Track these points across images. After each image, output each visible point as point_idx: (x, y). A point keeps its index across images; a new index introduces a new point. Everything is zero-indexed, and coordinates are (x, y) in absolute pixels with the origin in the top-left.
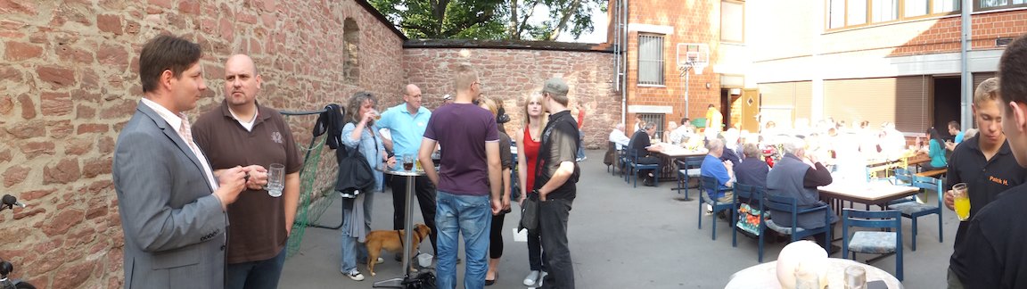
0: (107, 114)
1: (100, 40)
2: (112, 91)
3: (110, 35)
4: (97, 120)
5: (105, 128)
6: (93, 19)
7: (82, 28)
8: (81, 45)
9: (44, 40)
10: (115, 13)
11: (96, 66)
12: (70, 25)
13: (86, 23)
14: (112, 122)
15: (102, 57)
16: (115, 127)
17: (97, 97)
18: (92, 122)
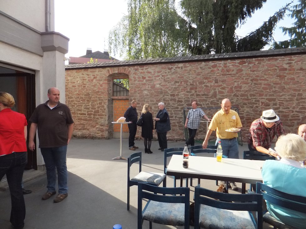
0: (172, 109)
1: (171, 98)
2: (173, 105)
3: (172, 97)
4: (170, 110)
5: (172, 111)
6: (169, 95)
7: (167, 97)
8: (167, 99)
9: (161, 99)
10: (174, 93)
11: (170, 102)
12: (165, 97)
13: (168, 96)
14: (173, 110)
15: (171, 100)
16: (173, 111)
17: (170, 106)
18: (169, 110)
